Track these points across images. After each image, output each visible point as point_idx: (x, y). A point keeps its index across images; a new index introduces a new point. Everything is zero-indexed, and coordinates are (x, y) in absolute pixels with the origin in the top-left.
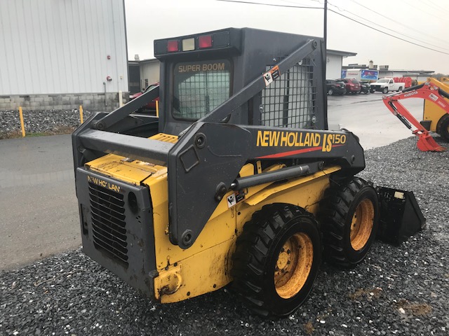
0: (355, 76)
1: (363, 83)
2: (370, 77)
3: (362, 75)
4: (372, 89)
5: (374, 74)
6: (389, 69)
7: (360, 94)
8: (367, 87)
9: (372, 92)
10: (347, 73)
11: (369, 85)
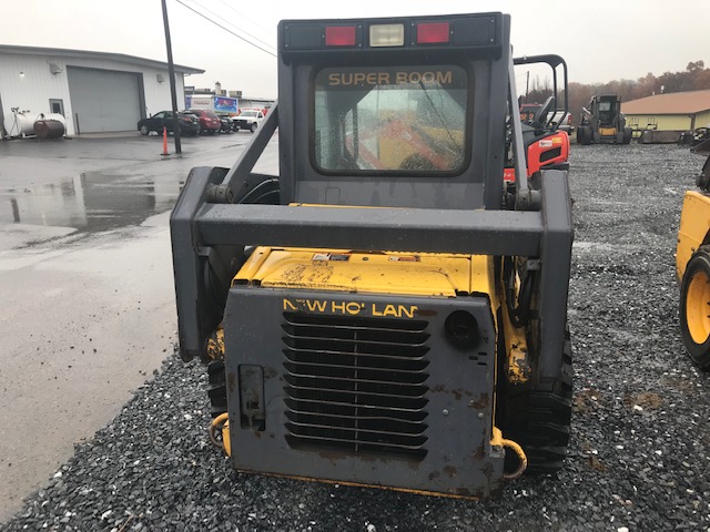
0: (205, 105)
1: (222, 117)
2: (226, 108)
3: (216, 104)
4: (235, 127)
5: (232, 104)
6: (244, 97)
7: (220, 133)
8: (229, 122)
9: (236, 130)
10: (192, 101)
11: (231, 119)
